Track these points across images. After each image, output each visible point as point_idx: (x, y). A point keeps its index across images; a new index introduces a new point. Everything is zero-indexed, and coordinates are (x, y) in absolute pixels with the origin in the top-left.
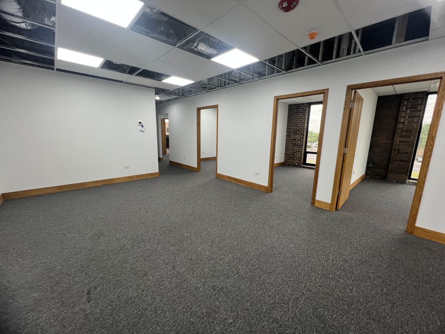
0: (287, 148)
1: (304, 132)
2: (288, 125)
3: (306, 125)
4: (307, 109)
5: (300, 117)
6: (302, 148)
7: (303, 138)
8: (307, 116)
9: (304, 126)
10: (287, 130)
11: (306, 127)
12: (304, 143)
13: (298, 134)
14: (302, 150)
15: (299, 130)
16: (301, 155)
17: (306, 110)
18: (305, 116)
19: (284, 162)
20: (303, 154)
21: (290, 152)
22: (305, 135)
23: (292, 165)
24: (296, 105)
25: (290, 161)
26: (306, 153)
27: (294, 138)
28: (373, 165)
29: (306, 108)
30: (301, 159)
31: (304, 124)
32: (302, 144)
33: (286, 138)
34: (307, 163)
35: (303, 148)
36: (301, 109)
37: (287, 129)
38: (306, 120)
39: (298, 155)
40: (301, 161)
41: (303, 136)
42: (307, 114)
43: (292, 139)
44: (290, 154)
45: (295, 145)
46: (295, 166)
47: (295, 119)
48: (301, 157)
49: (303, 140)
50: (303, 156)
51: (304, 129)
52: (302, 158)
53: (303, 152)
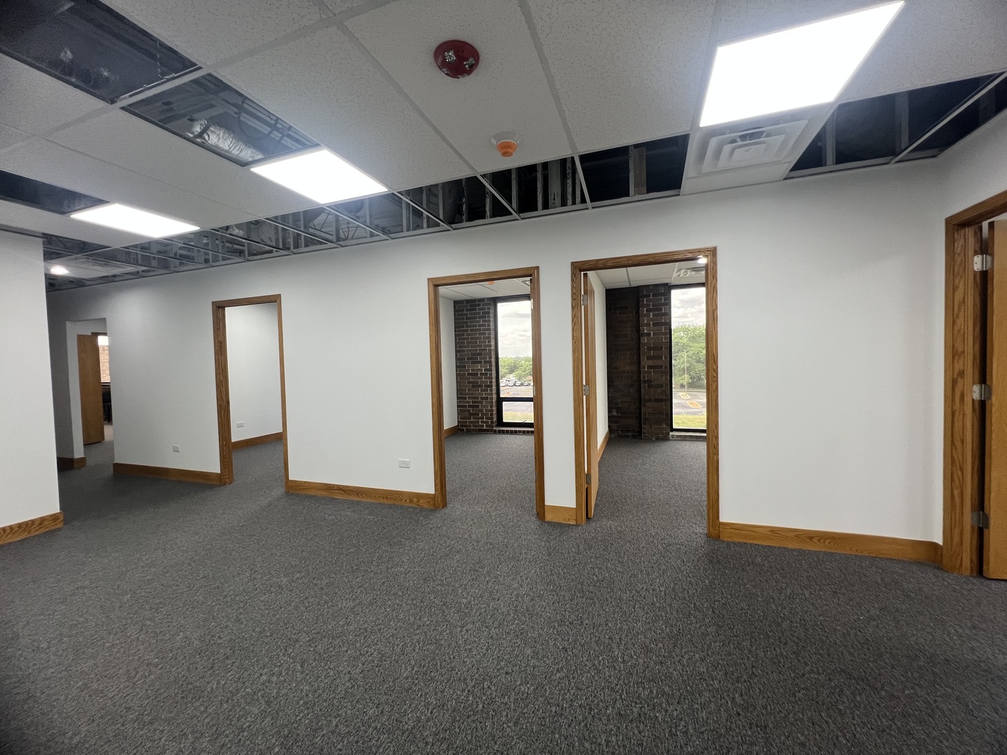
0: (461, 394)
1: (490, 358)
2: (456, 343)
3: (493, 343)
4: (492, 311)
5: (479, 326)
6: (491, 390)
7: (491, 370)
8: (492, 324)
9: (490, 346)
10: (456, 356)
11: (493, 348)
12: (494, 380)
13: (481, 362)
14: (492, 394)
15: (480, 354)
16: (491, 407)
17: (489, 313)
18: (489, 325)
19: (458, 425)
20: (494, 404)
21: (469, 402)
22: (494, 364)
23: (475, 430)
24: (468, 301)
25: (470, 422)
26: (500, 401)
27: (472, 370)
28: (618, 413)
29: (489, 308)
30: (492, 415)
31: (489, 342)
32: (491, 382)
33: (457, 371)
34: (504, 421)
35: (494, 392)
36: (479, 309)
37: (456, 351)
38: (492, 332)
39: (485, 406)
40: (492, 419)
41: (491, 366)
42: (492, 319)
43: (469, 374)
44: (469, 406)
45: (475, 385)
46: (481, 431)
47: (471, 330)
48: (492, 411)
49: (491, 374)
50: (494, 408)
51: (490, 350)
52: (495, 412)
53: (494, 400)
